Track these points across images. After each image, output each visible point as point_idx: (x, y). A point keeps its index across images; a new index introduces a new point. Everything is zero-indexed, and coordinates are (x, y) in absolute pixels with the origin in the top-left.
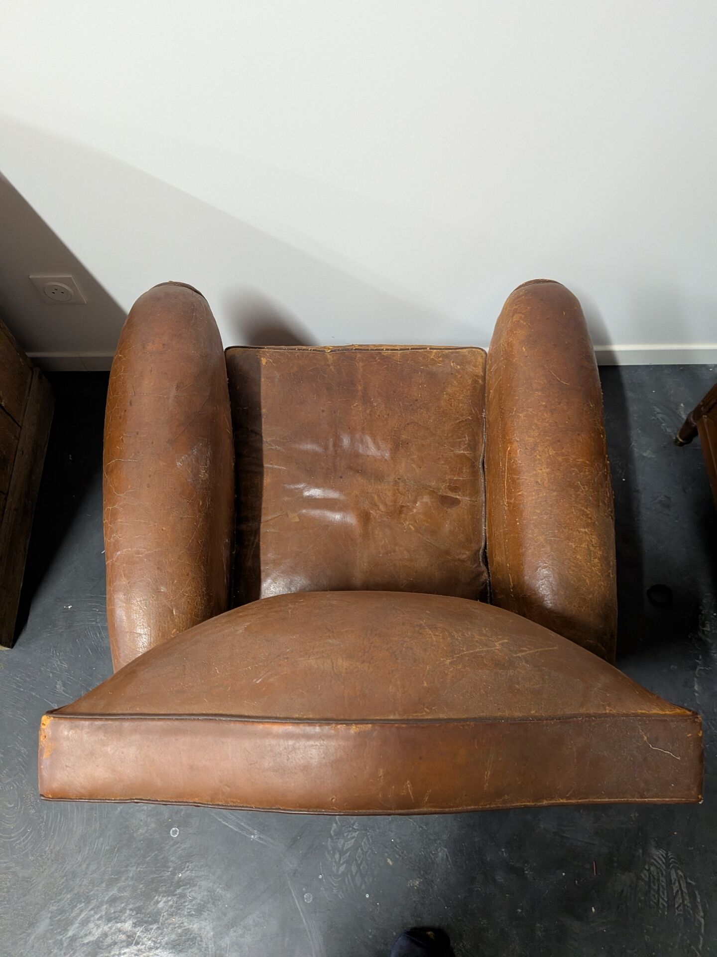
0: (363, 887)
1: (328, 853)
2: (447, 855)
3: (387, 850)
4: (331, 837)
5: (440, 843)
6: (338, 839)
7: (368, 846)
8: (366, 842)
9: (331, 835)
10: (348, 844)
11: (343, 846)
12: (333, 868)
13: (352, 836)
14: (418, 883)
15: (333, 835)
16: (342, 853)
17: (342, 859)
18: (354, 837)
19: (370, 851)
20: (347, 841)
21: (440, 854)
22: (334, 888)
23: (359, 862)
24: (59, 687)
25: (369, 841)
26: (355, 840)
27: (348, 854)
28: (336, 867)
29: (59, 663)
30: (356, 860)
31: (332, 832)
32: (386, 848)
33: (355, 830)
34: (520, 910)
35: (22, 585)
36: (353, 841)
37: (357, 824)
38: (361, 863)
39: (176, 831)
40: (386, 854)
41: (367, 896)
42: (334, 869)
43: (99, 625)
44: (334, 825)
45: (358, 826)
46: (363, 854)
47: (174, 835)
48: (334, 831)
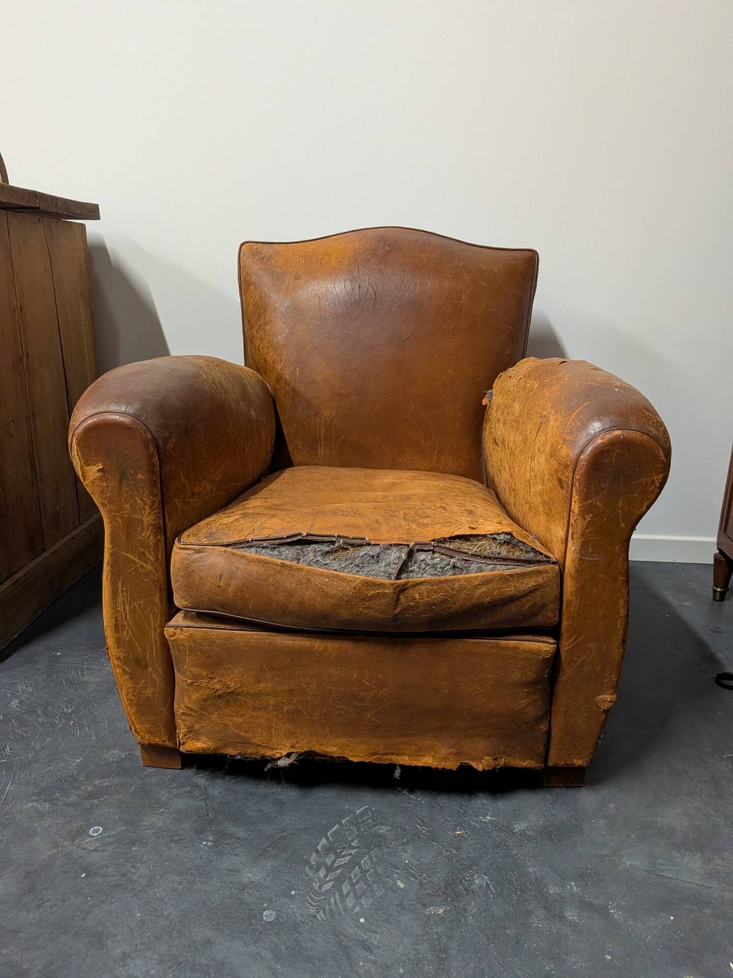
0: (357, 909)
1: (310, 868)
2: (487, 883)
3: (398, 871)
4: (317, 852)
5: (476, 869)
6: (327, 854)
7: (370, 865)
8: (368, 861)
9: (318, 850)
10: (341, 861)
11: (334, 862)
12: (314, 885)
13: (347, 853)
14: (442, 911)
15: (320, 850)
16: (329, 869)
17: (329, 876)
18: (351, 854)
19: (372, 870)
20: (340, 858)
21: (477, 881)
22: (311, 907)
23: (354, 882)
24: (14, 703)
25: (372, 860)
26: (351, 858)
27: (339, 871)
28: (318, 884)
29: (24, 688)
30: (350, 878)
31: (319, 847)
32: (397, 869)
33: (353, 848)
34: (609, 957)
35: (16, 636)
36: (348, 858)
37: (356, 841)
38: (358, 882)
39: (99, 830)
40: (396, 876)
41: (362, 920)
42: (316, 886)
43: (84, 667)
44: (324, 840)
45: (357, 843)
46: (361, 873)
47: (93, 833)
48: (323, 846)
